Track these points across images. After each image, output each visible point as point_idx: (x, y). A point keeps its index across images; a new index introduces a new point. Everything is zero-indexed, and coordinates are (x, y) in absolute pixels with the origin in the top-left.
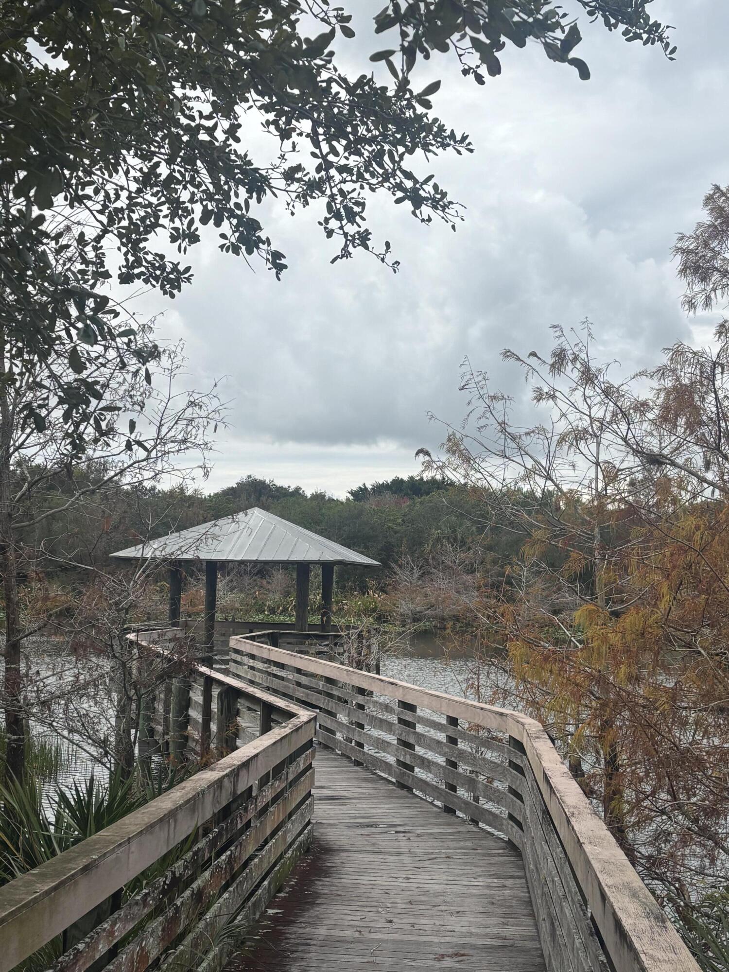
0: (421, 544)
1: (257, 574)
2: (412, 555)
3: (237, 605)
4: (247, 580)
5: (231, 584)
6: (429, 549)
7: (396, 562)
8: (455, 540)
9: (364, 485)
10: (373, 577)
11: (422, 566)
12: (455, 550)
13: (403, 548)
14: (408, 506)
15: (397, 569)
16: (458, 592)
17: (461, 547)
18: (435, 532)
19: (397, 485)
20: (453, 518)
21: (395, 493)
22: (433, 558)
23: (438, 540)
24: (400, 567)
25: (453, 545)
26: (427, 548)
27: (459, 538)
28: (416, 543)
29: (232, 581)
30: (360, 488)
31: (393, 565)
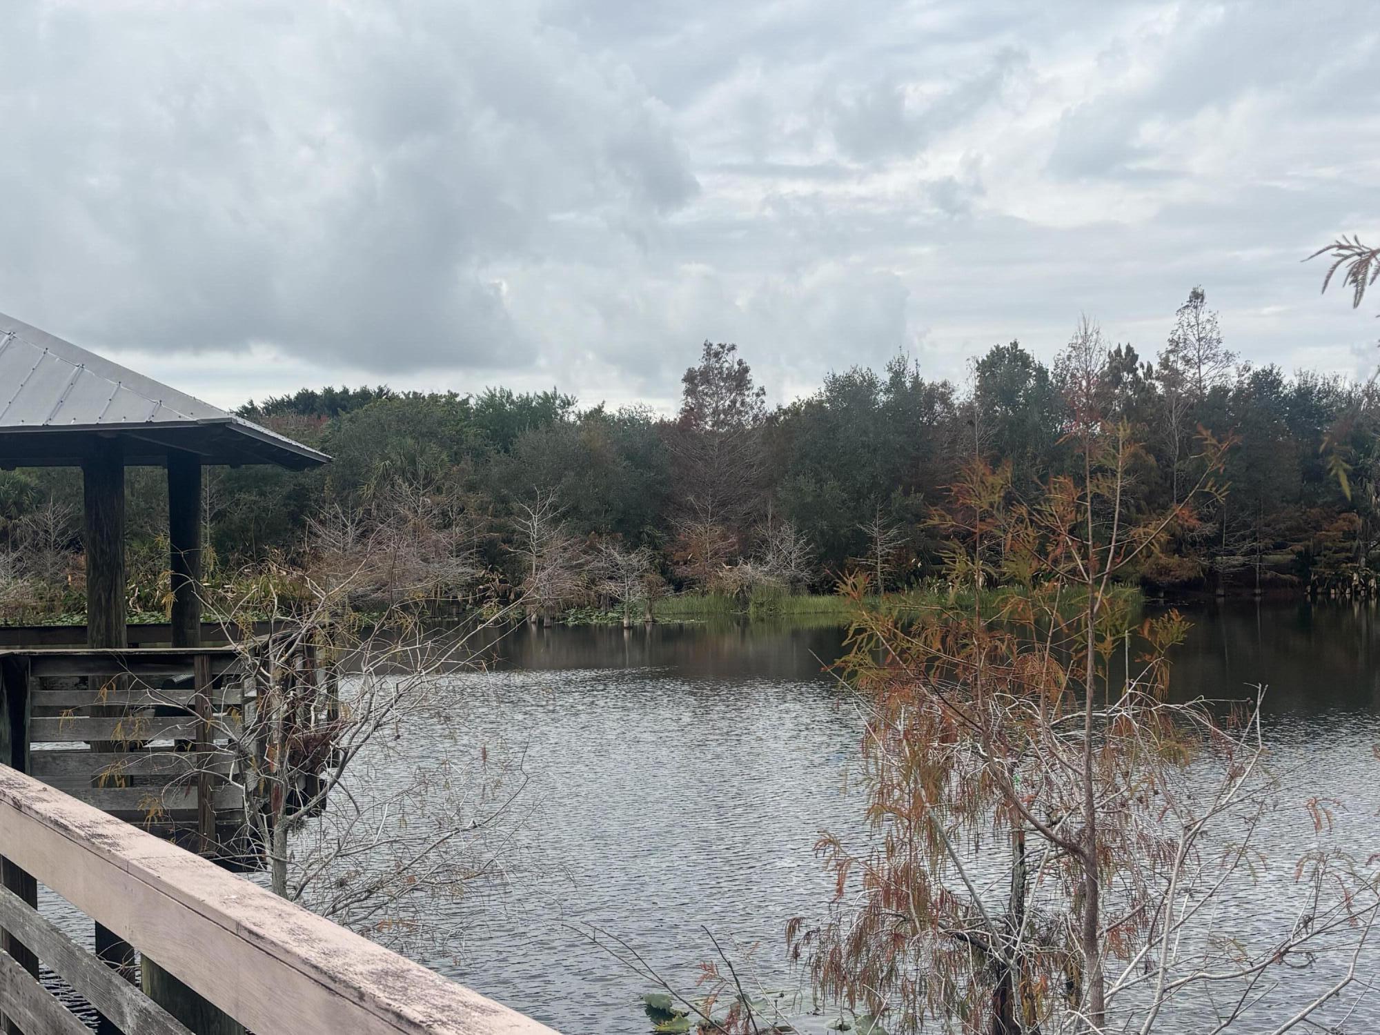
0: (355, 485)
1: (68, 547)
2: (343, 503)
3: (31, 602)
4: (49, 556)
5: (18, 565)
6: (371, 491)
7: (314, 515)
8: (415, 475)
9: (251, 403)
10: (275, 543)
11: (361, 521)
12: (415, 492)
13: (327, 493)
14: (330, 426)
15: (319, 529)
16: (425, 560)
17: (425, 486)
18: (380, 465)
19: (306, 402)
20: (410, 441)
21: (303, 412)
22: (378, 507)
23: (386, 476)
24: (322, 523)
25: (411, 485)
26: (367, 491)
27: (421, 472)
28: (348, 483)
29: (20, 559)
30: (244, 407)
31: (310, 521)
